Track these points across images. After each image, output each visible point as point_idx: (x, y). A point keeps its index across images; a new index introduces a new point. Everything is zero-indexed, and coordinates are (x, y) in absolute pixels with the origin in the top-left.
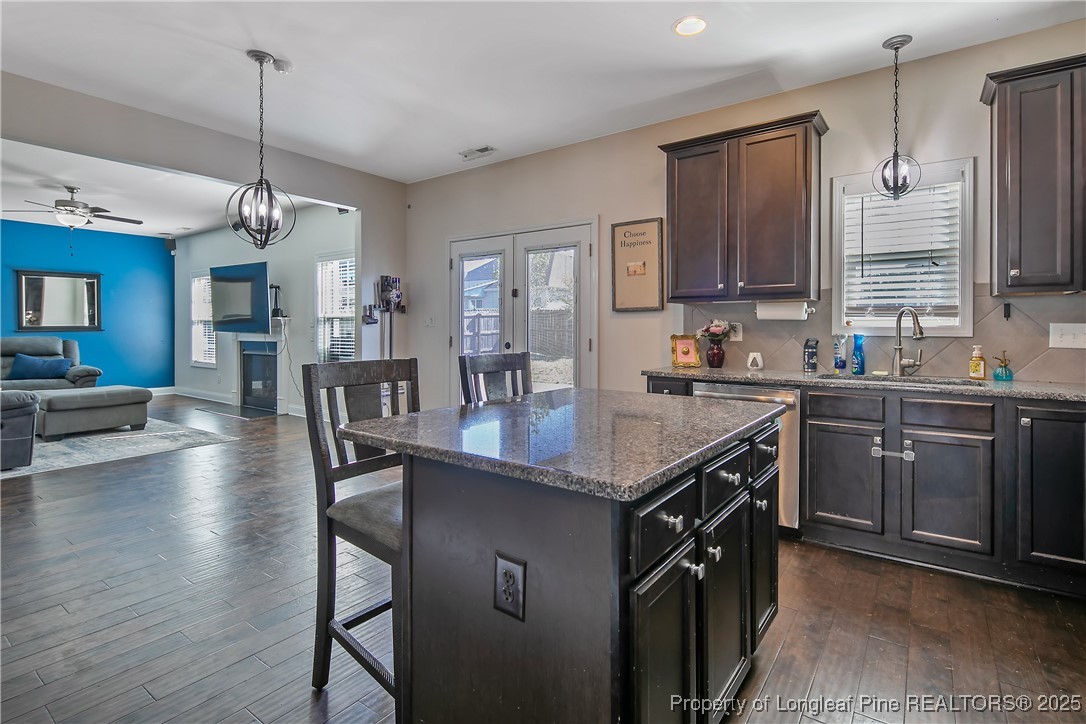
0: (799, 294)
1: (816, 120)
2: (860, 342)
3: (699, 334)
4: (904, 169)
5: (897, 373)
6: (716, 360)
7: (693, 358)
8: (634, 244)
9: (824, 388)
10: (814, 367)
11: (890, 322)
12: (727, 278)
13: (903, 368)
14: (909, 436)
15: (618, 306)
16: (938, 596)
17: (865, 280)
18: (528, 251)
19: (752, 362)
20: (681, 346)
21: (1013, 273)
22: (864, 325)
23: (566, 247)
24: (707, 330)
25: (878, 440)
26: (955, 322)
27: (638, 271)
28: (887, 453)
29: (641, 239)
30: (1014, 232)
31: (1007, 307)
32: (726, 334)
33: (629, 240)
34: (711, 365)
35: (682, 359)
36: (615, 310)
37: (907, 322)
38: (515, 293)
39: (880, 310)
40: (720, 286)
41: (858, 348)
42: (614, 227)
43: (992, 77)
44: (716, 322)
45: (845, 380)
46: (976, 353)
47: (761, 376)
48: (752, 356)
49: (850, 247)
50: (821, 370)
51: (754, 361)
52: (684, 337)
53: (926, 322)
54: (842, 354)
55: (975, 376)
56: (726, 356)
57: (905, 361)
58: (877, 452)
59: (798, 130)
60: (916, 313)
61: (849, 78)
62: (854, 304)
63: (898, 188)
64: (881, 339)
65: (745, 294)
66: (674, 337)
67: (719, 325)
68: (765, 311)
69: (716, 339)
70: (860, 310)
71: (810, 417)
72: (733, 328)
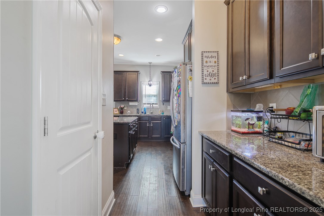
0: (136, 101)
1: (139, 72)
3: (119, 108)
4: (151, 83)
5: (150, 114)
6: (122, 112)
7: (117, 112)
9: (141, 116)
10: (138, 113)
11: (149, 106)
12: (124, 97)
14: (152, 122)
17: (146, 99)
19: (129, 112)
20: (115, 110)
21: (164, 99)
22: (145, 106)
24: (120, 107)
25: (148, 123)
26: (157, 106)
30: (163, 96)
31: (163, 103)
32: (124, 108)
34: (121, 113)
35: (115, 113)
37: (151, 106)
39: (148, 104)
40: (123, 99)
41: (145, 110)
44: (122, 105)
45: (143, 115)
46: (160, 110)
47: (130, 115)
48: (128, 111)
49: (144, 93)
50: (139, 114)
51: (129, 113)
52: (115, 108)
53: (154, 106)
54: (143, 111)
55: (159, 113)
56: (124, 112)
57: (151, 112)
58: (148, 125)
59: (136, 73)
60: (153, 104)
61: (143, 66)
62: (144, 103)
63: (150, 85)
64: (148, 108)
65: (128, 101)
67: (122, 106)
68: (131, 104)
69: (122, 109)
70: (145, 104)
71: (139, 121)
72: (125, 106)
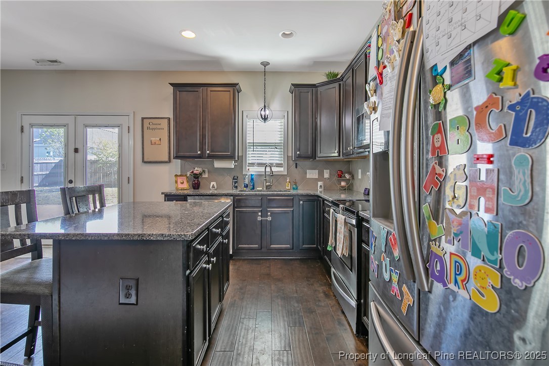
0: (231, 157)
1: (237, 86)
2: (253, 177)
3: (188, 174)
4: (267, 112)
5: (265, 189)
6: (196, 186)
7: (186, 185)
8: (155, 129)
9: (242, 195)
10: (236, 187)
11: (262, 169)
12: (202, 149)
13: (267, 186)
14: (269, 211)
15: (145, 160)
16: (278, 267)
17: (255, 152)
18: (86, 126)
19: (212, 186)
20: (180, 180)
21: (298, 153)
22: (253, 170)
23: (113, 126)
24: (192, 172)
25: (260, 214)
26: (282, 169)
27: (157, 143)
28: (263, 219)
29: (159, 127)
31: (296, 164)
32: (201, 174)
33: (151, 127)
34: (194, 188)
35: (180, 186)
36: (144, 162)
37: (268, 169)
38: (76, 150)
39: (260, 165)
40: (199, 152)
41: (252, 179)
42: (143, 119)
43: (293, 85)
44: (196, 169)
45: (248, 192)
46: (288, 180)
47: (216, 192)
48: (212, 183)
49: (249, 139)
50: (239, 189)
51: (213, 187)
52: (181, 175)
53: (274, 169)
54: (247, 182)
55: (287, 188)
56: (201, 184)
57: (267, 184)
58: (259, 218)
59: (231, 89)
60: (271, 166)
61: (248, 72)
62: (250, 162)
63: (265, 119)
64: (259, 175)
65: (210, 157)
66: (176, 176)
67: (197, 170)
68: (218, 164)
69: (196, 176)
70: (252, 164)
71: (237, 208)
72: (204, 171)
